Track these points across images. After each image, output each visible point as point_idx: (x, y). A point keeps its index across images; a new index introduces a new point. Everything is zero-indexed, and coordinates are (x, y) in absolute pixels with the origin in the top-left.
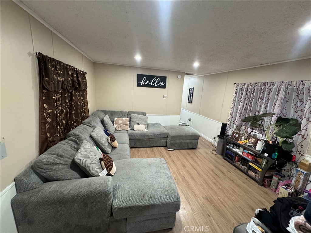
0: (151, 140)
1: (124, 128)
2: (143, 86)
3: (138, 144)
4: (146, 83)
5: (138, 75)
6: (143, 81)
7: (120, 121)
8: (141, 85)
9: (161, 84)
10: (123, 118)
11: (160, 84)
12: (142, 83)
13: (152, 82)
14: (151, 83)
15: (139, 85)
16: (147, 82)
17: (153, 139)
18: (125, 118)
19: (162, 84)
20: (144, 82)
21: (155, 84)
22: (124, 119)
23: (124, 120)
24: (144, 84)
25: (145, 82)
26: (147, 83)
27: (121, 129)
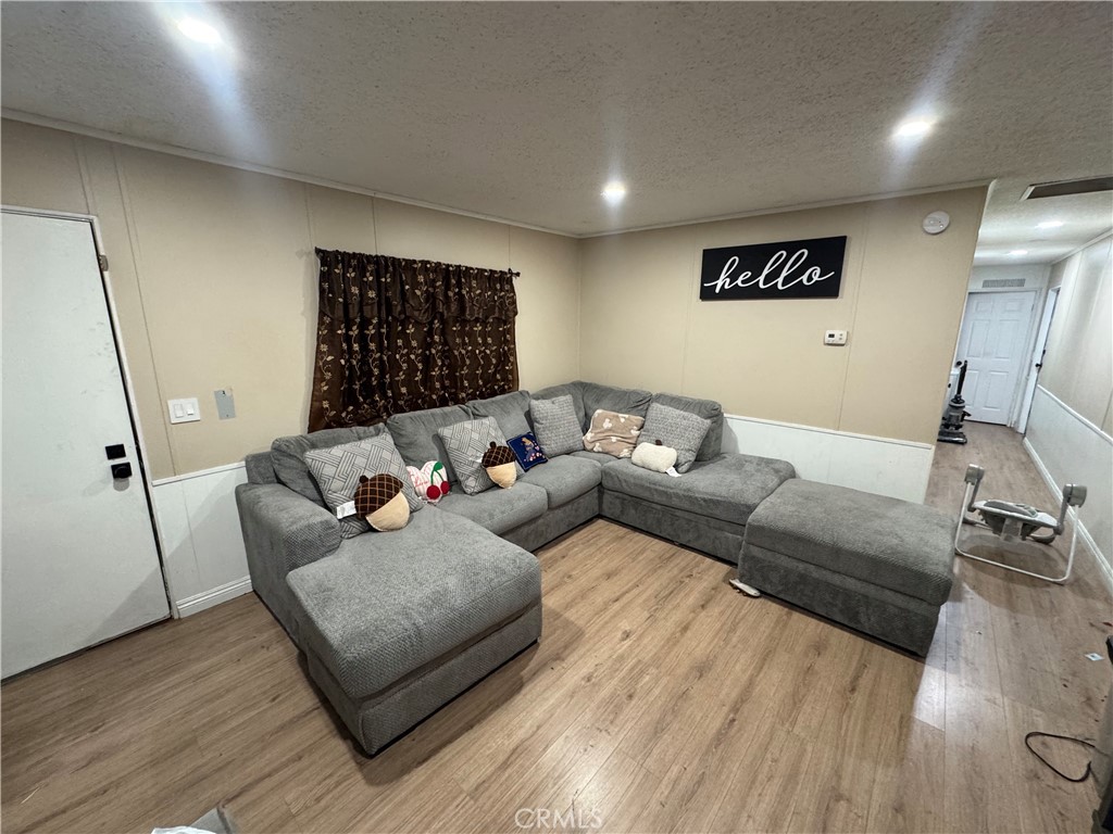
0: (678, 513)
1: (609, 448)
2: (726, 295)
3: (632, 515)
4: (739, 282)
5: (706, 253)
6: (722, 276)
7: (607, 420)
8: (717, 291)
9: (810, 279)
10: (620, 415)
11: (804, 278)
12: (720, 283)
13: (766, 272)
14: (762, 278)
15: (707, 294)
16: (741, 278)
17: (686, 515)
18: (627, 416)
19: (816, 278)
20: (728, 280)
21: (780, 280)
22: (623, 417)
23: (622, 420)
24: (726, 287)
25: (733, 277)
26: (743, 282)
27: (600, 450)
